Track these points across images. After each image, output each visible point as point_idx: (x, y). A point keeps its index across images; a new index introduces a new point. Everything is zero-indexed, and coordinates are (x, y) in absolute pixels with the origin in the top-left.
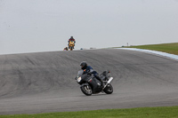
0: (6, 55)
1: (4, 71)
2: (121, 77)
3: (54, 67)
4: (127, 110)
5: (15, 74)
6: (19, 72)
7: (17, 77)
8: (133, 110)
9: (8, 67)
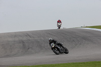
0: (15, 32)
1: (14, 41)
2: (80, 44)
3: (42, 38)
4: (84, 63)
5: (20, 43)
6: (23, 42)
7: (21, 45)
8: (87, 63)
9: (17, 39)
